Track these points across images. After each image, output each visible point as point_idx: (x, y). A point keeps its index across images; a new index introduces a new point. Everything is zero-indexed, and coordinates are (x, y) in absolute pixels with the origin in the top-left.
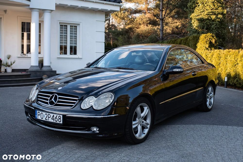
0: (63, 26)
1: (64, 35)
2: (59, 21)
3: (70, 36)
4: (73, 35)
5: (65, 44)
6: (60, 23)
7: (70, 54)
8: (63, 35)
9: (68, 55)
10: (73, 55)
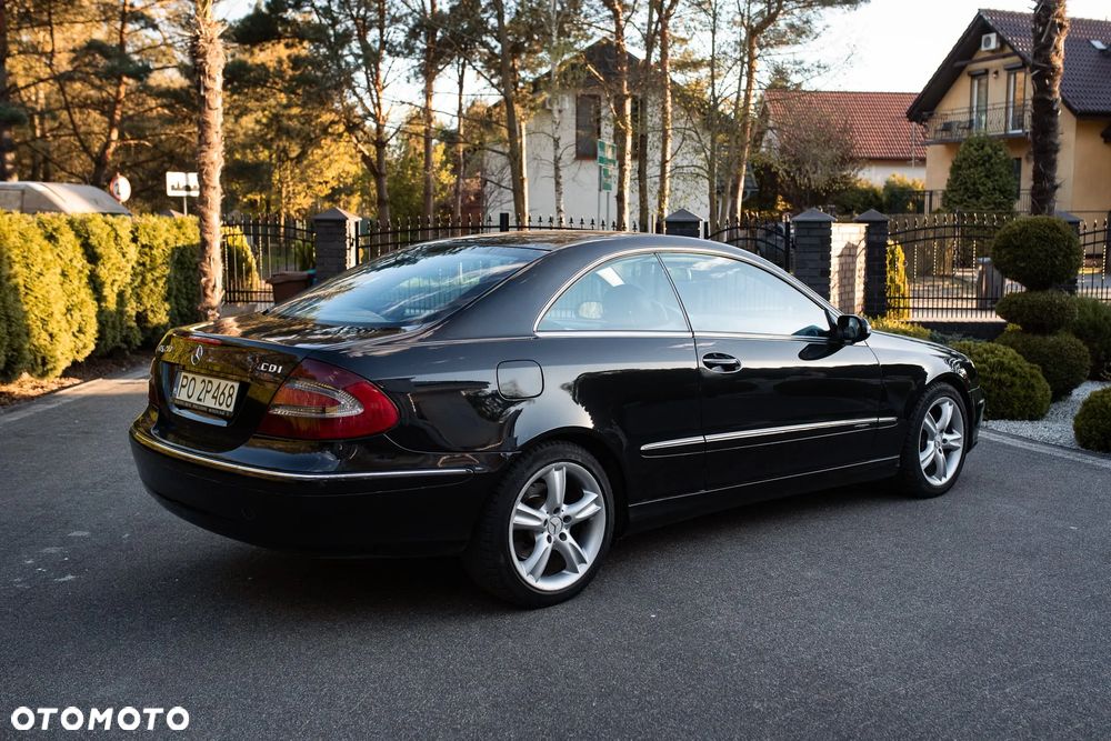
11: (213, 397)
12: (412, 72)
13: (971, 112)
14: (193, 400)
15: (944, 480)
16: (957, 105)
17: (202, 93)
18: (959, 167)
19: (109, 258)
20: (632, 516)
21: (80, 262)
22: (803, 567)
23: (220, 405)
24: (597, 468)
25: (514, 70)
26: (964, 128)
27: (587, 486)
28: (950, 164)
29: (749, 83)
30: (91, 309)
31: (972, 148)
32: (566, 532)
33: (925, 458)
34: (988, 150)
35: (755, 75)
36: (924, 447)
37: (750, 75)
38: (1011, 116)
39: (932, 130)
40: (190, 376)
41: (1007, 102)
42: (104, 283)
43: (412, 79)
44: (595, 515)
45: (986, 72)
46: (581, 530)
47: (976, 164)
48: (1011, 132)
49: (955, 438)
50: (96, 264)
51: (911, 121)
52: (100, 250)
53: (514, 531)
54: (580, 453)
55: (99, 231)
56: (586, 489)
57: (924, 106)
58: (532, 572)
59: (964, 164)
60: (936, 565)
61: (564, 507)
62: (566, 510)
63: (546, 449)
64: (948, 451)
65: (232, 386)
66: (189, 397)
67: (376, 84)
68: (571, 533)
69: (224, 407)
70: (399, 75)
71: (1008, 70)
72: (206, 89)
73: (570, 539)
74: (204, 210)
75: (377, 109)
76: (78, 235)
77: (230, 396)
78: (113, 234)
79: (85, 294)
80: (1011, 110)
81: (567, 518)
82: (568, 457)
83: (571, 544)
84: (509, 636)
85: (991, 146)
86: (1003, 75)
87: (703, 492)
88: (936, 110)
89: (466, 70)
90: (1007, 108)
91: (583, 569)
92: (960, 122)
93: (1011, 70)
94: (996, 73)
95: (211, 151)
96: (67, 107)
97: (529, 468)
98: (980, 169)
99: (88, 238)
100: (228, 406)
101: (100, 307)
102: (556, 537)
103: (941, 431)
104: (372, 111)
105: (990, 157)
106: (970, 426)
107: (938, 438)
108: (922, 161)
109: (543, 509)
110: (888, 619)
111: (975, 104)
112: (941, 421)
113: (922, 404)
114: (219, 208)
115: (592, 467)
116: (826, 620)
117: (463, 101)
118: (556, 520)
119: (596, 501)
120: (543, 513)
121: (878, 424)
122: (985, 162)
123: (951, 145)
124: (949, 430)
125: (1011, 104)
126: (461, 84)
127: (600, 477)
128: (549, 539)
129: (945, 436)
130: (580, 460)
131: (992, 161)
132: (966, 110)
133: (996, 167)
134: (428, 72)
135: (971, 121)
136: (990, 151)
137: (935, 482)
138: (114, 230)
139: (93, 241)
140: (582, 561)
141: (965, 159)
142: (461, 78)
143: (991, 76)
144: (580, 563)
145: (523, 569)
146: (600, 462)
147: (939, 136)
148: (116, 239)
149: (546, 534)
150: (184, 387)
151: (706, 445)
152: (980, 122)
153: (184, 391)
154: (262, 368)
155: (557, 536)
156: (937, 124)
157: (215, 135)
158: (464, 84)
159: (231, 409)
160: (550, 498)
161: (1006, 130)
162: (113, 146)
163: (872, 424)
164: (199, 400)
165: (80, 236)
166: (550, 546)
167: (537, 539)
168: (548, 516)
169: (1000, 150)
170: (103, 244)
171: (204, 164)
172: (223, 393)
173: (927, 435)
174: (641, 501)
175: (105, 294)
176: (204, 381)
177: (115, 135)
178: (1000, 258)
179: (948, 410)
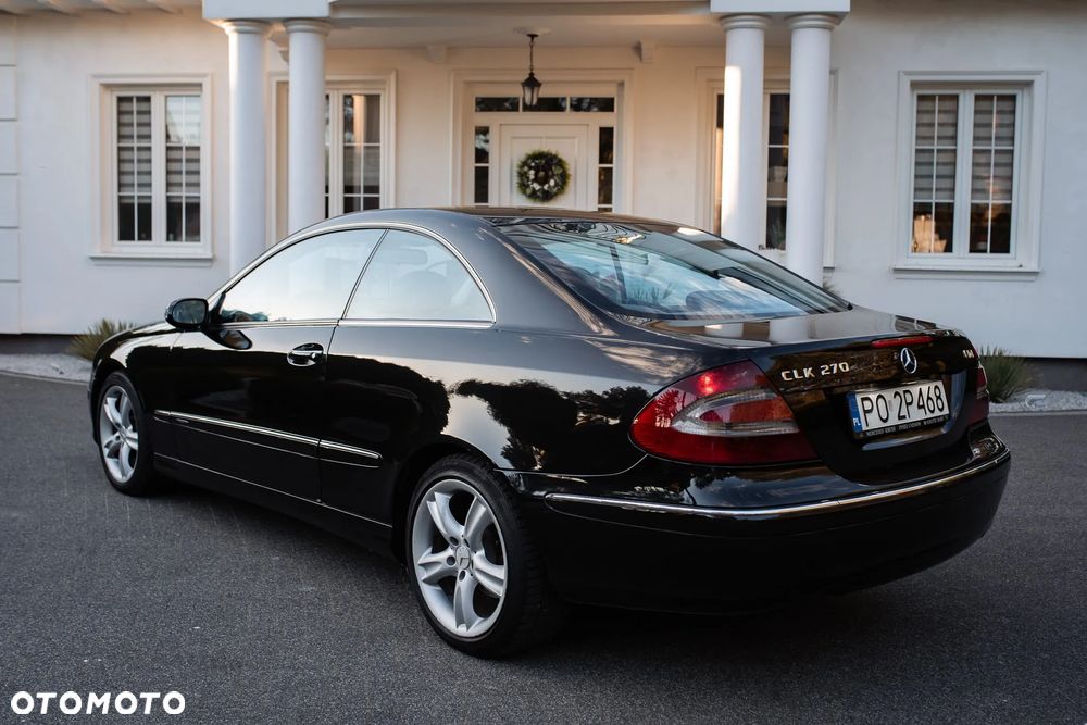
0: (934, 100)
1: (939, 151)
2: (908, 73)
3: (975, 151)
4: (993, 147)
5: (941, 194)
6: (914, 85)
7: (971, 251)
8: (935, 147)
9: (962, 257)
10: (988, 255)
11: (919, 407)
14: (893, 421)
23: (932, 412)
40: (872, 395)
65: (936, 387)
66: (885, 421)
69: (937, 413)
77: (939, 397)
100: (941, 410)
150: (870, 411)
153: (872, 417)
159: (946, 411)
164: (900, 418)
172: (929, 398)
176: (896, 394)
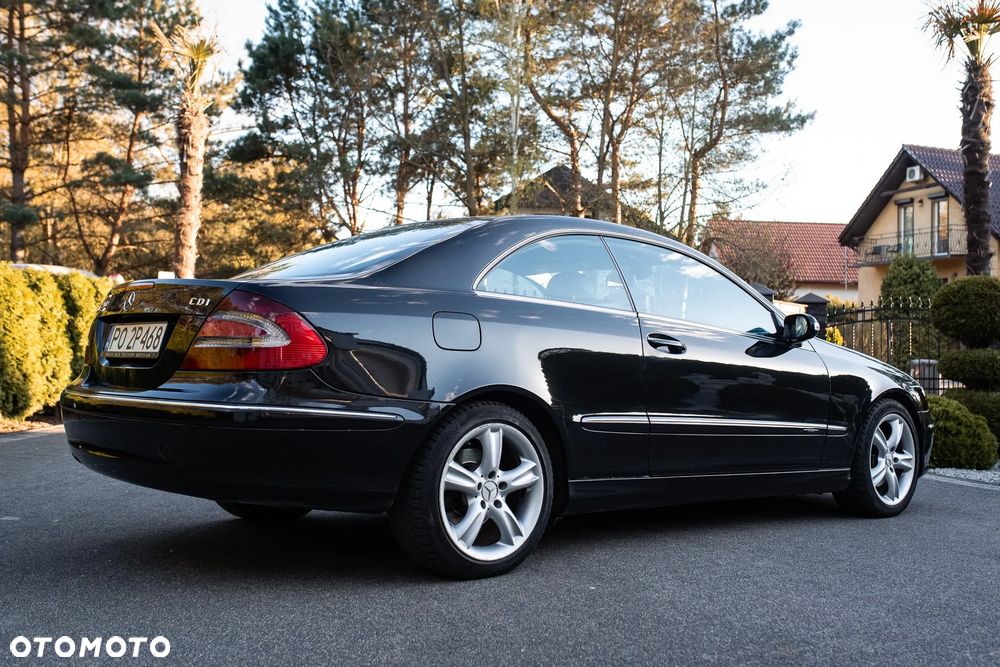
11: (143, 342)
12: (386, 186)
13: (899, 237)
14: (124, 349)
15: (897, 501)
16: (885, 231)
17: (185, 160)
18: (890, 285)
19: (88, 311)
20: (572, 493)
21: (60, 312)
22: (753, 559)
23: (148, 348)
24: (536, 437)
25: (478, 187)
26: (893, 251)
27: (525, 454)
28: (881, 283)
29: (694, 198)
30: (67, 355)
31: (901, 268)
32: (502, 500)
33: (877, 475)
34: (916, 269)
35: (698, 191)
36: (875, 464)
37: (693, 192)
38: (936, 240)
39: (863, 253)
40: (122, 327)
41: (932, 227)
42: (81, 334)
43: (385, 192)
44: (533, 485)
45: (912, 201)
46: (517, 499)
47: (906, 282)
48: (936, 254)
49: (907, 458)
50: (75, 317)
51: (843, 245)
52: (79, 303)
53: (446, 492)
54: (518, 417)
55: (81, 286)
56: (523, 457)
57: (855, 233)
58: (463, 538)
59: (894, 283)
60: (896, 561)
61: (499, 473)
62: (501, 476)
63: (481, 407)
64: (900, 471)
65: (161, 328)
66: (119, 348)
67: (353, 196)
68: (507, 501)
69: (151, 350)
70: (374, 191)
71: (932, 199)
72: (189, 157)
73: (505, 508)
74: (179, 267)
75: (353, 221)
76: (61, 287)
77: (158, 337)
78: (94, 291)
79: (62, 342)
80: (936, 234)
81: (502, 485)
82: (505, 418)
83: (507, 513)
84: (435, 599)
85: (918, 266)
86: (928, 204)
87: (647, 477)
88: (866, 236)
89: (435, 187)
90: (932, 232)
91: (519, 542)
92: (889, 247)
93: (935, 199)
94: (921, 201)
95: (189, 213)
96: (75, 213)
97: (463, 424)
98: (909, 286)
99: (70, 291)
100: (155, 348)
101: (75, 355)
102: (490, 504)
103: (892, 450)
104: (348, 221)
105: (918, 276)
106: (921, 446)
107: (889, 455)
108: (854, 285)
109: (478, 471)
110: (849, 597)
111: (902, 229)
112: (892, 438)
113: (872, 418)
114: (193, 267)
115: (530, 434)
116: (781, 596)
117: (431, 214)
118: (492, 486)
119: (534, 470)
120: (477, 476)
121: (826, 431)
122: (913, 280)
123: (881, 267)
124: (900, 449)
125: (936, 229)
126: (429, 199)
127: (538, 446)
128: (483, 504)
129: (896, 455)
130: (517, 424)
131: (921, 279)
132: (895, 235)
133: (924, 285)
134: (401, 186)
135: (899, 245)
136: (918, 271)
137: (888, 501)
138: (96, 287)
139: (74, 294)
140: (518, 533)
141: (894, 278)
142: (430, 193)
143: (916, 205)
144: (516, 535)
145: (454, 533)
146: (539, 430)
147: (870, 259)
148: (96, 296)
149: (480, 499)
150: (115, 339)
151: (650, 427)
152: (907, 246)
153: (116, 343)
154: (191, 303)
155: (492, 504)
156: (867, 247)
157: (194, 199)
158: (432, 200)
159: (157, 350)
160: (485, 462)
161: (932, 252)
162: (114, 250)
163: (821, 431)
164: (128, 348)
165: (63, 290)
166: (484, 512)
167: (470, 502)
168: (483, 480)
169: (928, 270)
170: (84, 298)
171: (182, 224)
172: (152, 336)
173: (877, 452)
174: (582, 478)
175: (80, 344)
176: (135, 329)
177: (116, 240)
178: (939, 316)
179: (898, 428)
